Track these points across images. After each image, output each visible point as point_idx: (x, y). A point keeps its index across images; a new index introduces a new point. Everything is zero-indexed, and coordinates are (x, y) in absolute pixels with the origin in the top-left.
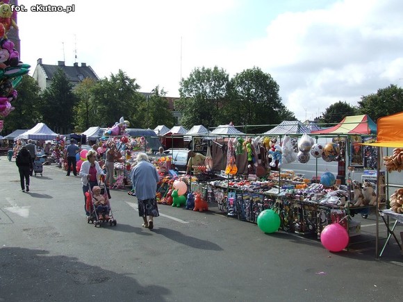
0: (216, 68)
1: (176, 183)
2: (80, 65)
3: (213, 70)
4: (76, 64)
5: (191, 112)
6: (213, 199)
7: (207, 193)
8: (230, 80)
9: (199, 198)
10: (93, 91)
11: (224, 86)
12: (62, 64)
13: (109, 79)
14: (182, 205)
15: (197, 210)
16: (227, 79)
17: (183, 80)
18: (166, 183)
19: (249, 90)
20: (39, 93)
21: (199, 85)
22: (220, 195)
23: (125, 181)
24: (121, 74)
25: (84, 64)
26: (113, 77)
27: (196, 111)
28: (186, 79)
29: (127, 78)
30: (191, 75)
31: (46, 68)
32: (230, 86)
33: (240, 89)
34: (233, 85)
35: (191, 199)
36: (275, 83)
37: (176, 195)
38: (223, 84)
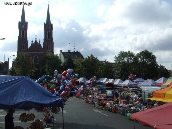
0: (129, 51)
1: (107, 103)
2: (76, 52)
3: (128, 52)
4: (74, 51)
5: (120, 69)
6: (117, 109)
7: (116, 107)
8: (135, 56)
9: (113, 108)
10: (81, 63)
11: (133, 59)
12: (69, 51)
13: (87, 58)
14: (109, 110)
15: (113, 112)
16: (134, 56)
17: (116, 56)
18: (105, 103)
19: (143, 59)
20: (62, 64)
21: (122, 58)
22: (119, 108)
23: (93, 101)
24: (92, 55)
25: (77, 51)
26: (88, 57)
27: (122, 69)
28: (117, 56)
29: (94, 57)
30: (119, 55)
31: (63, 53)
32: (135, 58)
33: (140, 59)
34: (136, 58)
35: (111, 109)
36: (155, 56)
37: (107, 107)
38: (132, 58)
